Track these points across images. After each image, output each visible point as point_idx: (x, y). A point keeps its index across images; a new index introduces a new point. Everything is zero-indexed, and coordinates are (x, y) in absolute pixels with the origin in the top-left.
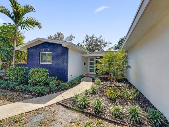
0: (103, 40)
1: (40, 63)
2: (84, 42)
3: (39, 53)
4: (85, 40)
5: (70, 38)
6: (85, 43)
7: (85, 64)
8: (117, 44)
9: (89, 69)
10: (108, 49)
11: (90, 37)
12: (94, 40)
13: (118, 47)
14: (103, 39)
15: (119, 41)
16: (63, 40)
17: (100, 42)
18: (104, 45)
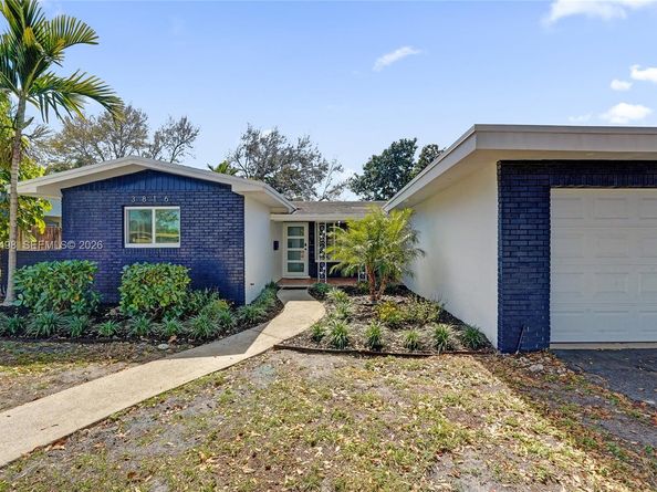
0: (312, 157)
1: (127, 246)
2: (238, 157)
3: (123, 207)
4: (244, 151)
5: (176, 134)
6: (243, 160)
7: (276, 246)
8: (361, 173)
9: (285, 261)
10: (330, 188)
11: (262, 140)
12: (279, 153)
13: (363, 185)
14: (314, 153)
15: (368, 165)
16: (145, 141)
17: (303, 160)
18: (315, 172)
